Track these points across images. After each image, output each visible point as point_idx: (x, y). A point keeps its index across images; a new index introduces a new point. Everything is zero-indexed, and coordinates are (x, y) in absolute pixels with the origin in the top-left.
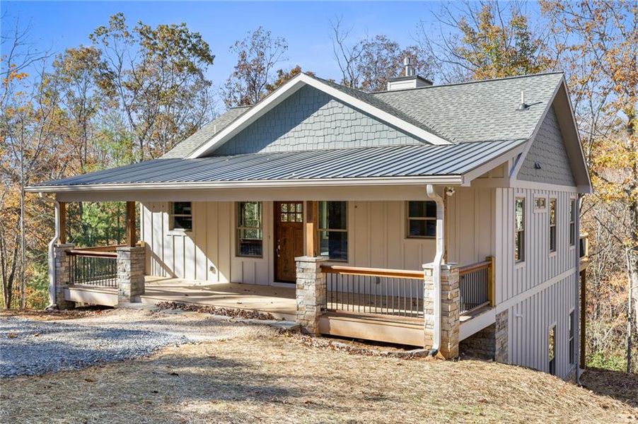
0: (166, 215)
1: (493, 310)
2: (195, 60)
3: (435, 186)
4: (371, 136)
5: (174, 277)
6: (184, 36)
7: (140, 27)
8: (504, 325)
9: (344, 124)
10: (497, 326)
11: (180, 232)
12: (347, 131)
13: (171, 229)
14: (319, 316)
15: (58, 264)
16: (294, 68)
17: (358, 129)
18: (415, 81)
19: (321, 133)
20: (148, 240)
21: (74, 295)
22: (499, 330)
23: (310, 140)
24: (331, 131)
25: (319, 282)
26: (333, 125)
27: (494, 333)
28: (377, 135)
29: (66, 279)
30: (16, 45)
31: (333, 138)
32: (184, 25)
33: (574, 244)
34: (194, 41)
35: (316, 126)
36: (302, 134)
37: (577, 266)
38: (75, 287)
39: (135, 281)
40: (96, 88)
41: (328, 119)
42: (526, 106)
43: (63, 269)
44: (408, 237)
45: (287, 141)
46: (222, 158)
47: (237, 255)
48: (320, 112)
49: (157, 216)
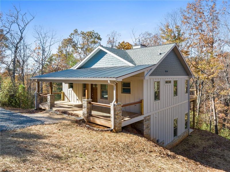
0: (68, 84)
1: (143, 116)
2: (96, 40)
3: (110, 81)
4: (117, 63)
5: (70, 101)
6: (93, 34)
7: (81, 32)
8: (149, 120)
9: (110, 60)
10: (144, 120)
11: (71, 89)
12: (111, 62)
13: (69, 88)
14: (88, 117)
15: (37, 98)
16: (123, 41)
17: (113, 61)
18: (140, 46)
19: (105, 62)
20: (64, 91)
21: (41, 106)
22: (145, 121)
23: (102, 64)
24: (107, 62)
25: (88, 107)
26: (108, 60)
27: (143, 123)
28: (118, 63)
29: (39, 102)
30: (52, 39)
31: (108, 64)
32: (93, 31)
33: (187, 93)
34: (96, 35)
35: (104, 60)
36: (100, 62)
37: (189, 100)
38: (41, 104)
39: (51, 103)
40: (72, 49)
41: (106, 58)
42: (160, 54)
43: (38, 99)
44: (122, 93)
45: (97, 65)
46: (82, 69)
47: (83, 96)
48: (105, 56)
49: (66, 84)
